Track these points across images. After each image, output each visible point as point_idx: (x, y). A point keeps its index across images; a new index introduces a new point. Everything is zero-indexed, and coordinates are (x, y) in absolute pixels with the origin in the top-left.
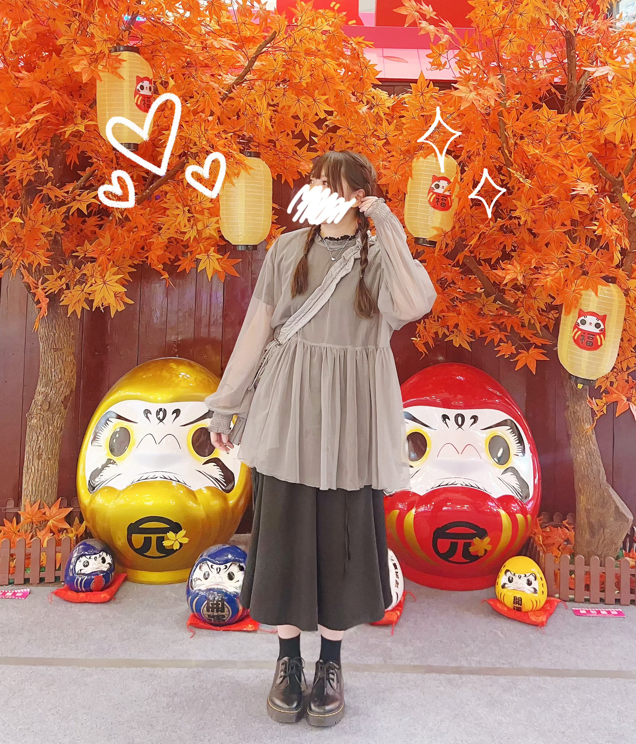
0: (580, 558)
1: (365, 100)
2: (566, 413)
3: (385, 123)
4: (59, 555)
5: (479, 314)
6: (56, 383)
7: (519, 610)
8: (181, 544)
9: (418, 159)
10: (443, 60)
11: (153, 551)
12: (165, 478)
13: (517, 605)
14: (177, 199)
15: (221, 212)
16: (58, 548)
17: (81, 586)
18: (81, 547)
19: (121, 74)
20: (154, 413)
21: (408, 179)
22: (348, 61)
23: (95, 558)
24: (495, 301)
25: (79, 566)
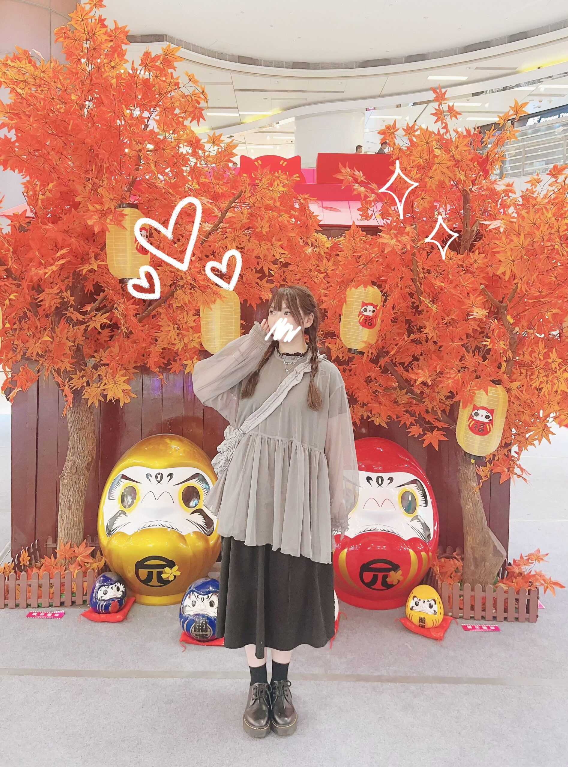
0: (467, 586)
1: (310, 243)
2: (458, 475)
3: (325, 260)
4: (86, 584)
5: (395, 402)
6: (81, 453)
7: (423, 627)
8: (175, 576)
9: (350, 289)
10: (370, 212)
11: (154, 582)
12: (163, 526)
13: (422, 624)
14: (168, 318)
15: (202, 330)
16: (85, 579)
17: (102, 609)
18: (102, 578)
19: (124, 225)
20: (154, 476)
21: (343, 305)
22: (297, 213)
23: (112, 588)
24: (406, 393)
25: (100, 594)
